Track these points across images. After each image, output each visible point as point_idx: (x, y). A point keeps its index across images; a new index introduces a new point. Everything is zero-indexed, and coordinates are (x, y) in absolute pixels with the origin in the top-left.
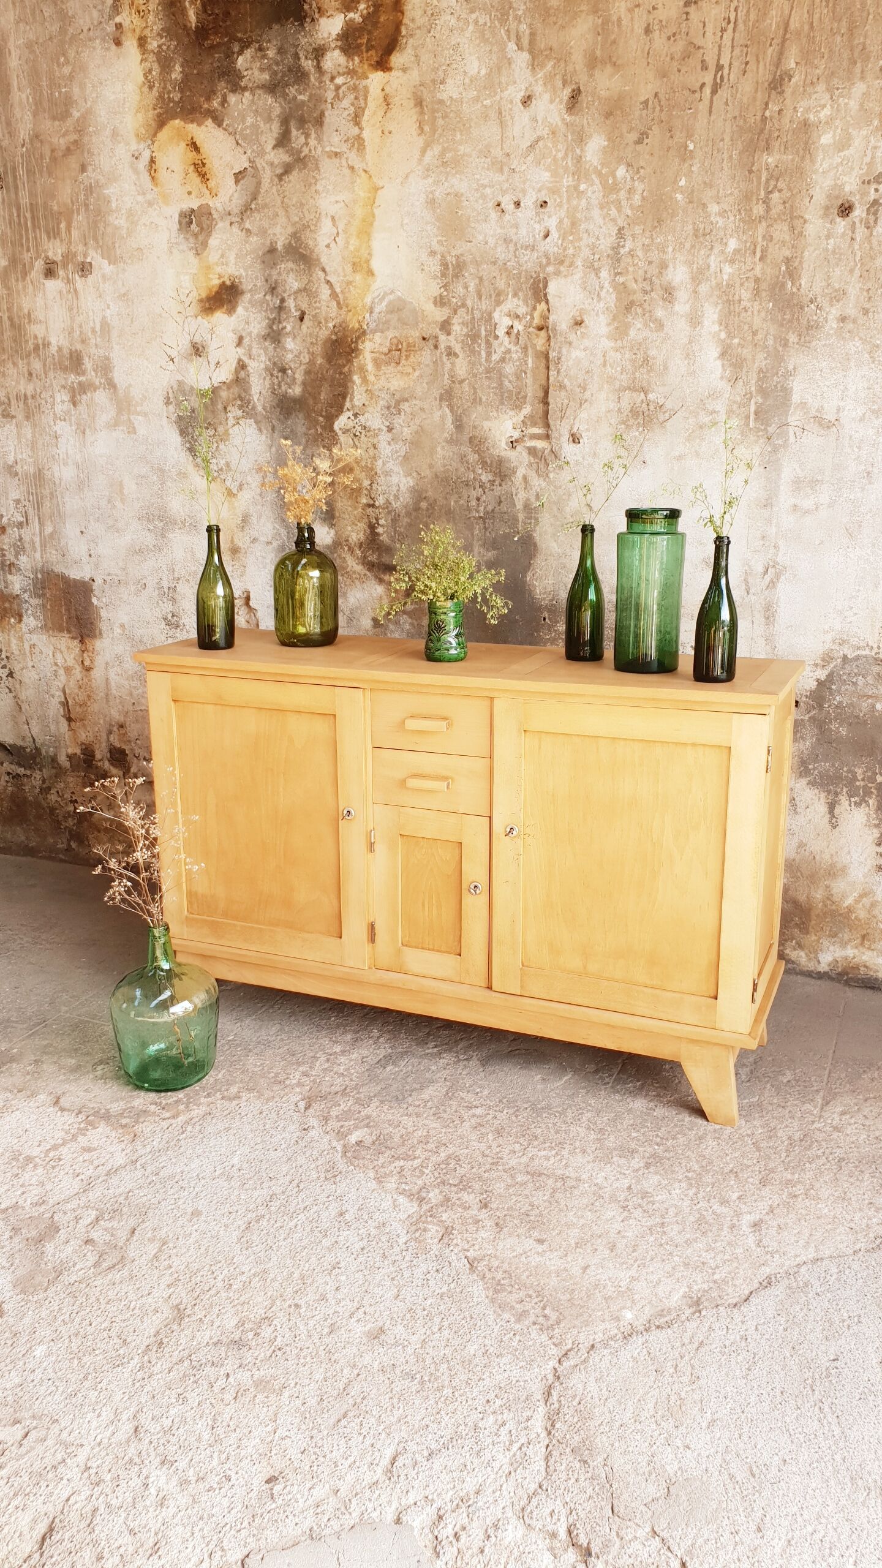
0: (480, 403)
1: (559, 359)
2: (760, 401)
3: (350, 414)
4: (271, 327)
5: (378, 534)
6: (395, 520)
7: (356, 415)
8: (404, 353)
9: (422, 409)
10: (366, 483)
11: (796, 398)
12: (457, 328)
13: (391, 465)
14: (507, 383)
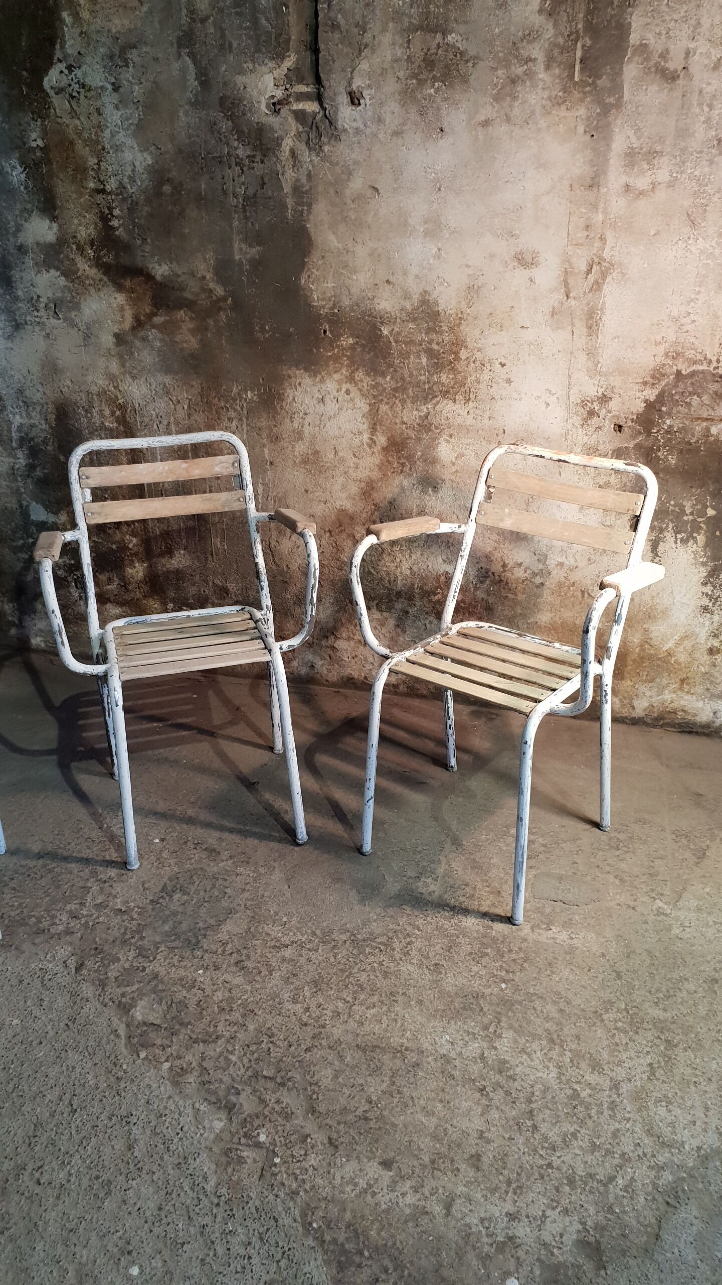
2: (589, 42)
3: (62, 66)
5: (113, 228)
6: (132, 209)
10: (92, 161)
11: (634, 38)
13: (121, 137)
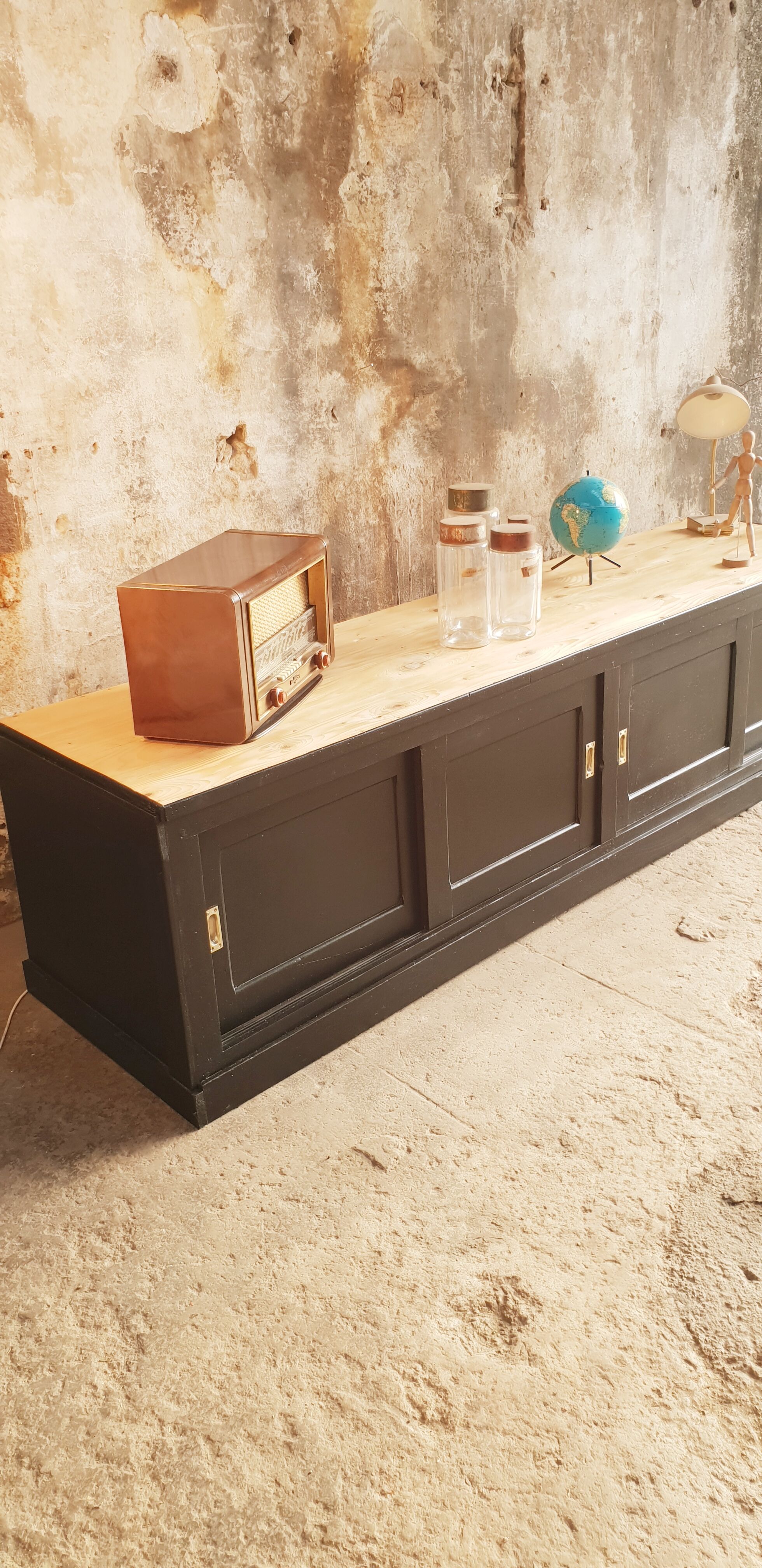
0: (473, 166)
1: (532, 119)
4: (261, 47)
7: (361, 177)
8: (406, 101)
9: (424, 170)
12: (453, 74)
14: (494, 143)
